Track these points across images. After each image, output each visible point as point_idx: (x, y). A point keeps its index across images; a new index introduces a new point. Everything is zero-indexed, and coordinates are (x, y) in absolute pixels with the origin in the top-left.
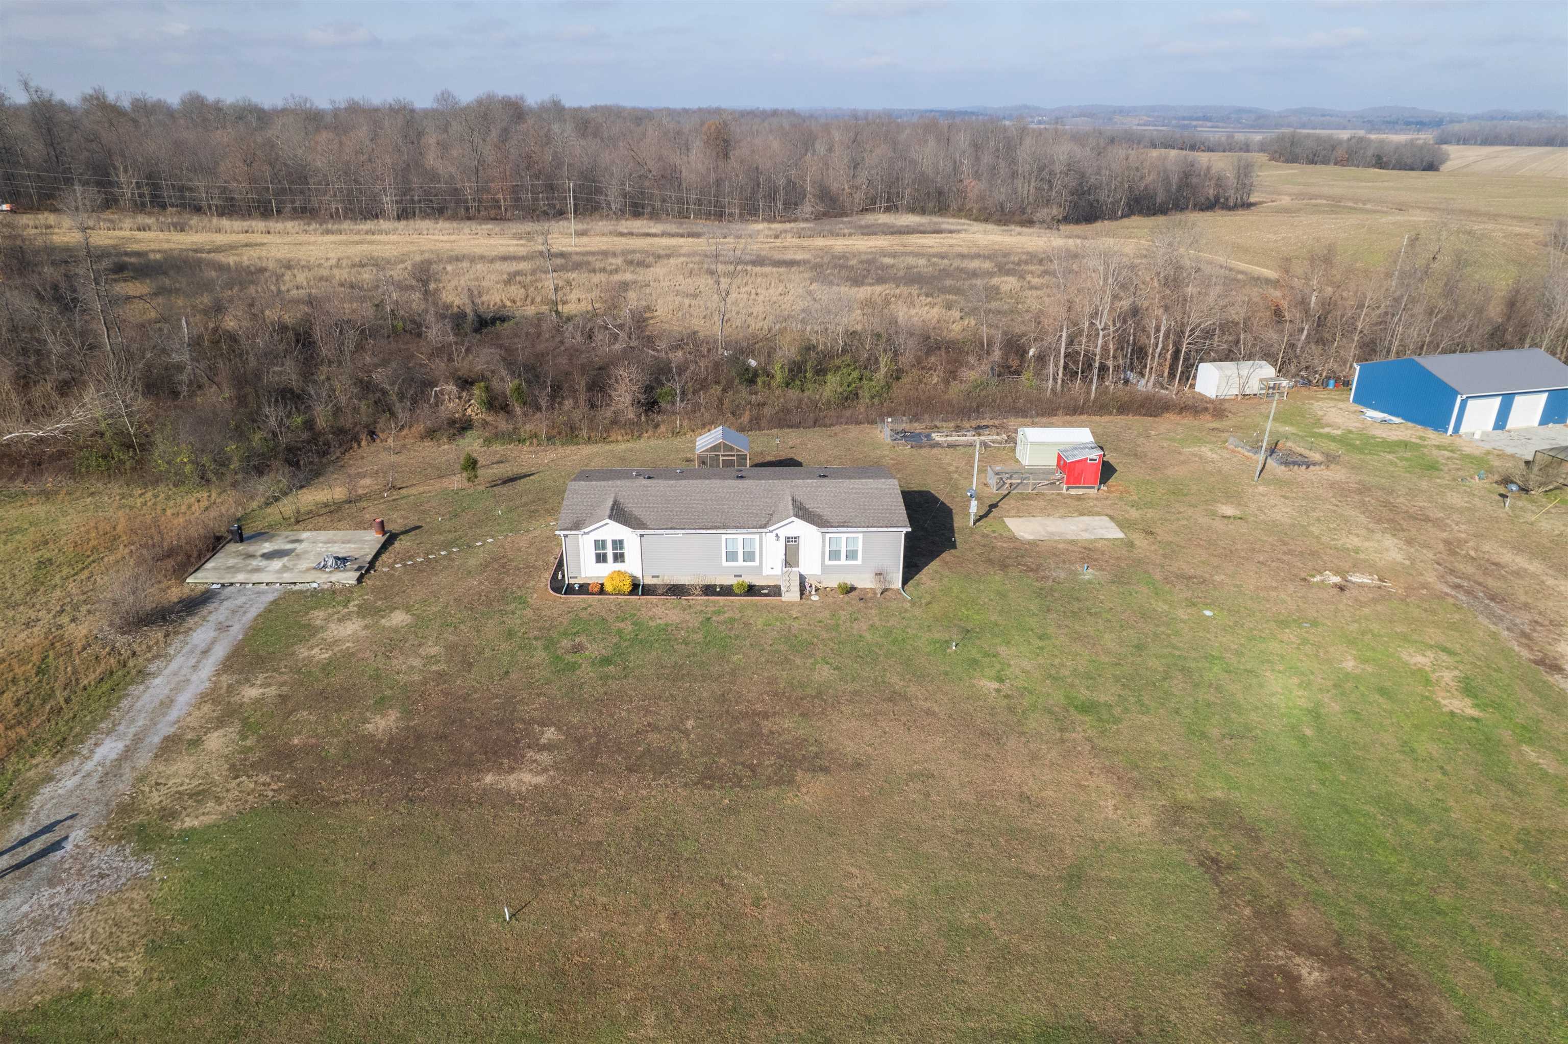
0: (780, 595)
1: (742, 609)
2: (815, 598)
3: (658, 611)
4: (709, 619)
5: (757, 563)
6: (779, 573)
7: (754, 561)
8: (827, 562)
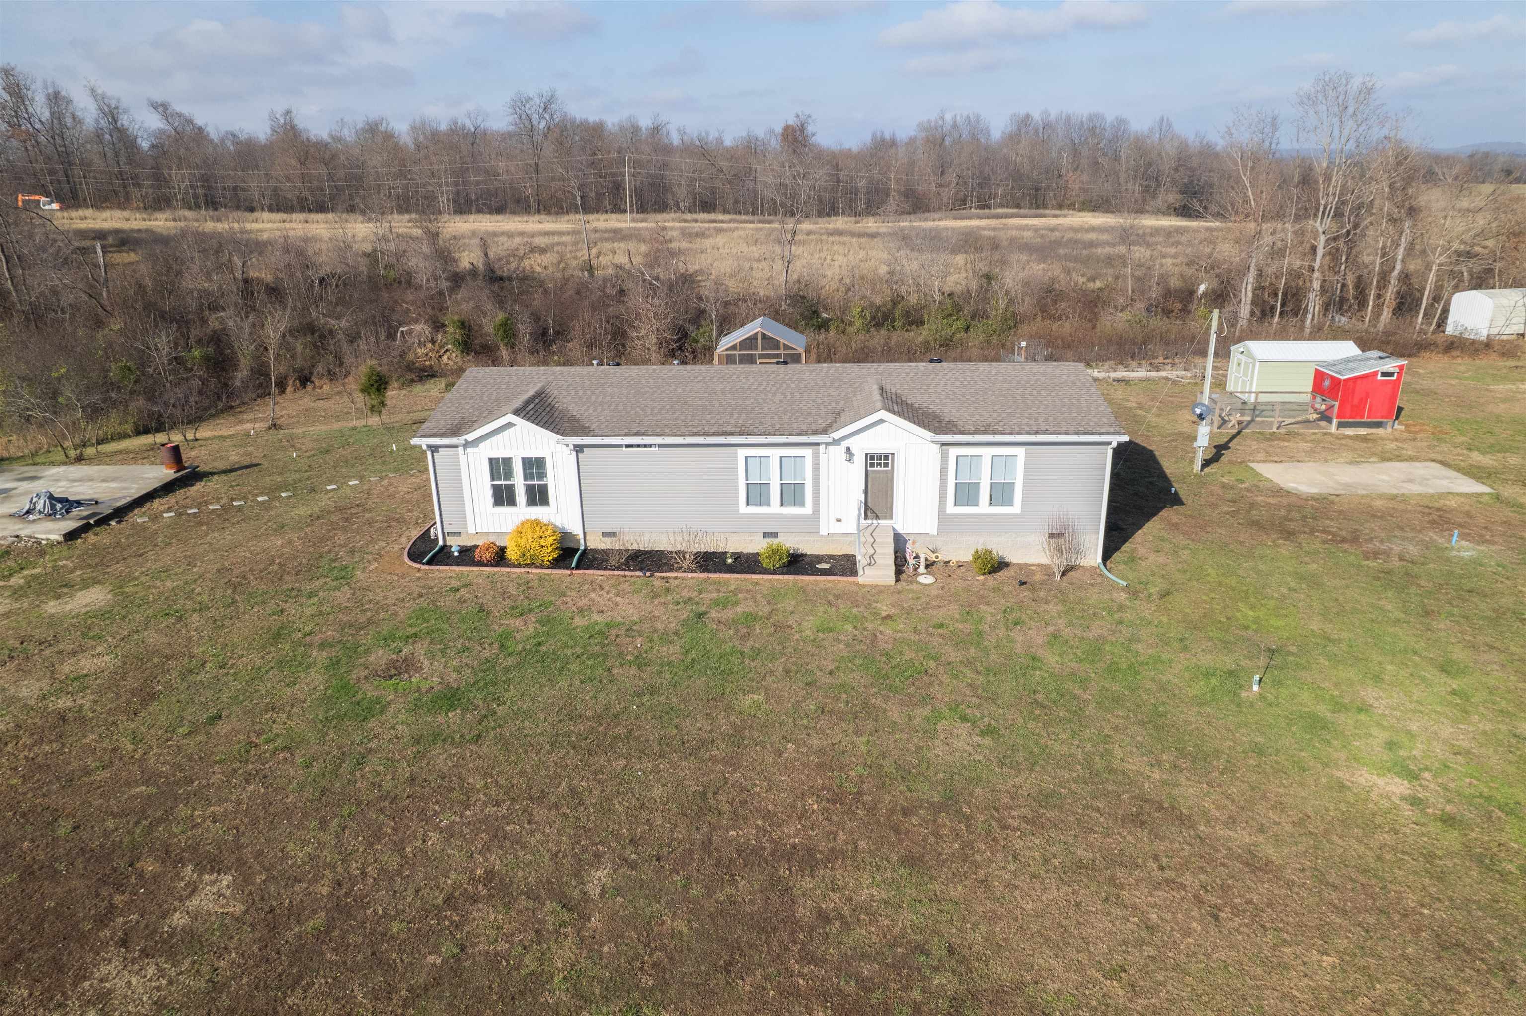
0: (854, 572)
1: (773, 598)
2: (926, 579)
3: (600, 598)
4: (701, 615)
5: (807, 509)
6: (853, 529)
7: (802, 504)
8: (951, 509)
